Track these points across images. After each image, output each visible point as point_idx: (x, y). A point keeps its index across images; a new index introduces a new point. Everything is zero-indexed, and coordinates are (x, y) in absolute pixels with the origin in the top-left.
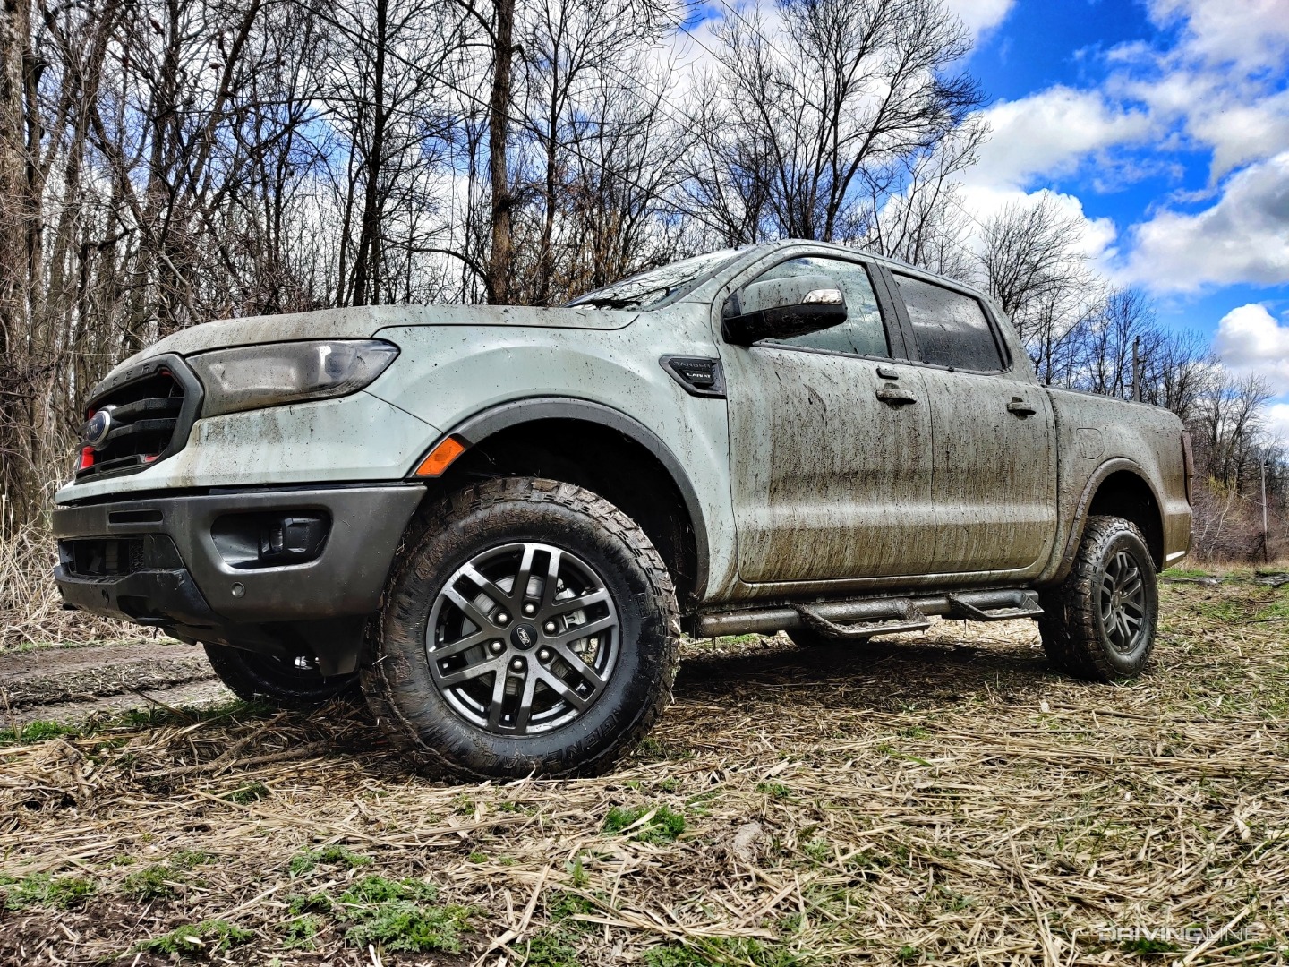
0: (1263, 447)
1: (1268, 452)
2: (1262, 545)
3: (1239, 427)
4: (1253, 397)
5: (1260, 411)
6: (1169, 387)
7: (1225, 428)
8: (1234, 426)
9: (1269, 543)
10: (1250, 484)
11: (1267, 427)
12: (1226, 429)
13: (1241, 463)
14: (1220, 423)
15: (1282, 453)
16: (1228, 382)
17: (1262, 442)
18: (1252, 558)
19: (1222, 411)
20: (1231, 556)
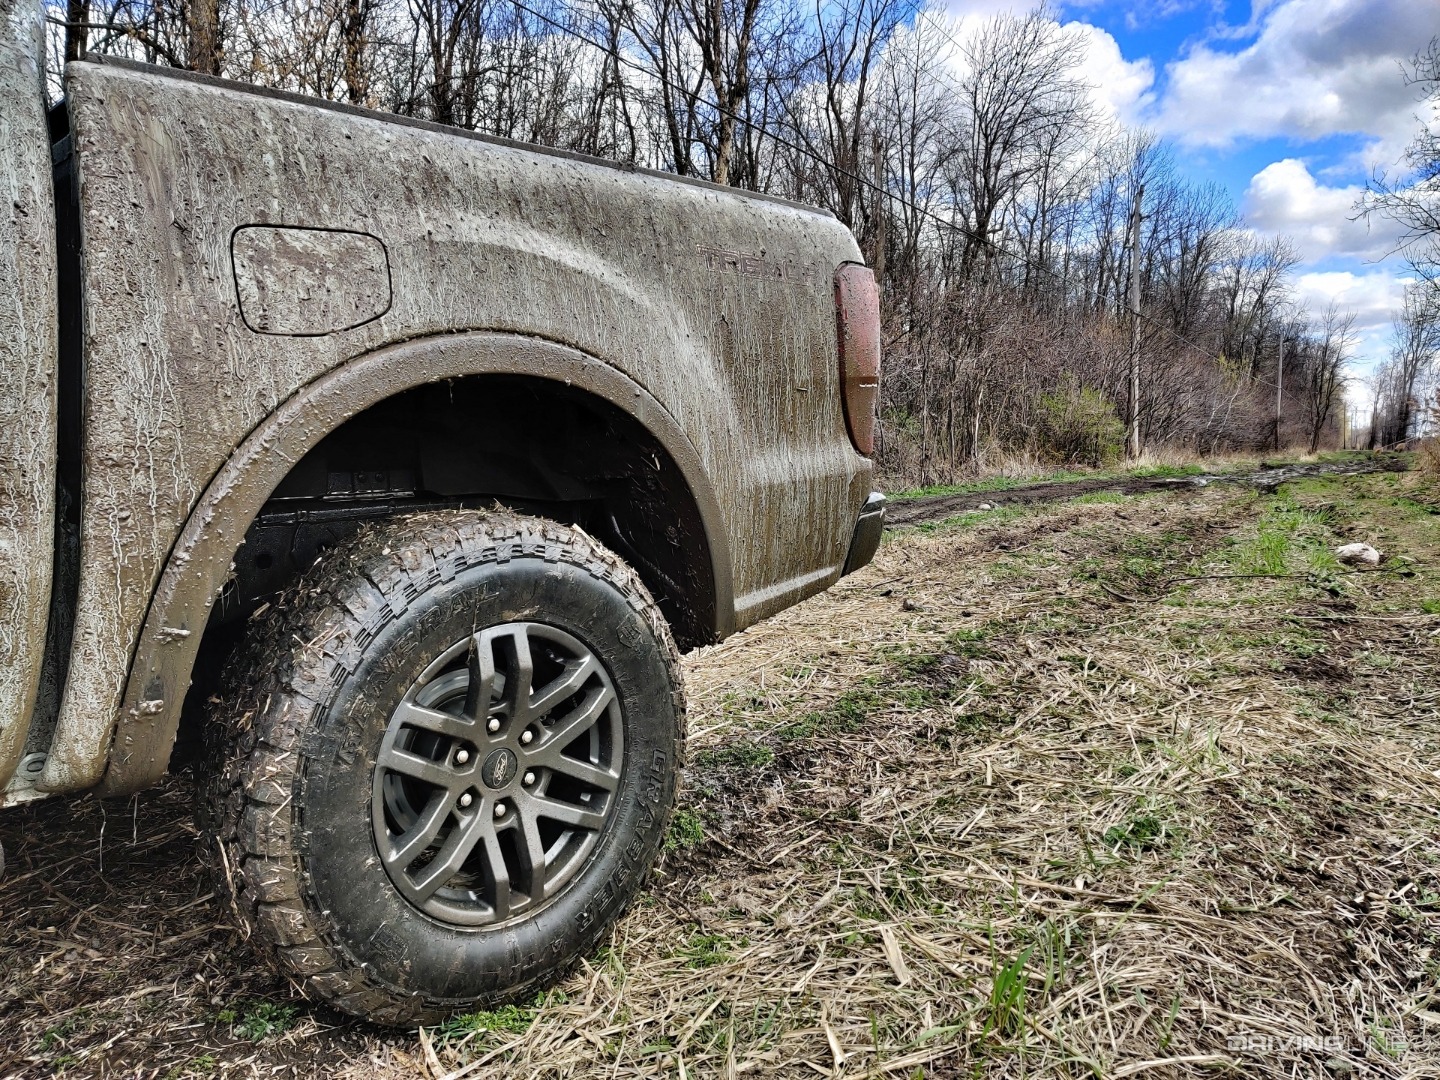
0: (1286, 321)
1: (1292, 325)
2: (1274, 431)
3: (1260, 298)
4: (1276, 262)
5: (1286, 279)
6: (1185, 250)
7: (1245, 300)
8: (1256, 297)
9: (1281, 430)
10: (1268, 363)
11: (1291, 297)
12: (1247, 300)
13: (1259, 340)
14: (1240, 293)
15: (1305, 328)
16: (1252, 245)
17: (1284, 315)
18: (1262, 447)
19: (1243, 281)
20: (1237, 446)
